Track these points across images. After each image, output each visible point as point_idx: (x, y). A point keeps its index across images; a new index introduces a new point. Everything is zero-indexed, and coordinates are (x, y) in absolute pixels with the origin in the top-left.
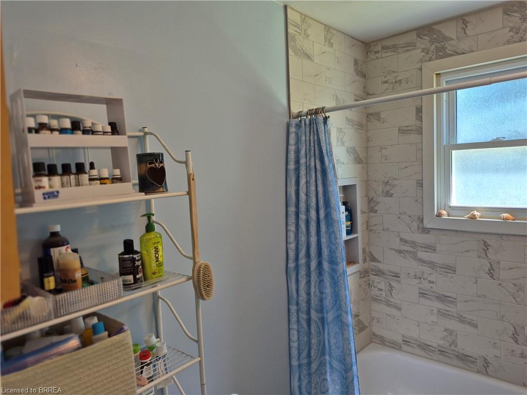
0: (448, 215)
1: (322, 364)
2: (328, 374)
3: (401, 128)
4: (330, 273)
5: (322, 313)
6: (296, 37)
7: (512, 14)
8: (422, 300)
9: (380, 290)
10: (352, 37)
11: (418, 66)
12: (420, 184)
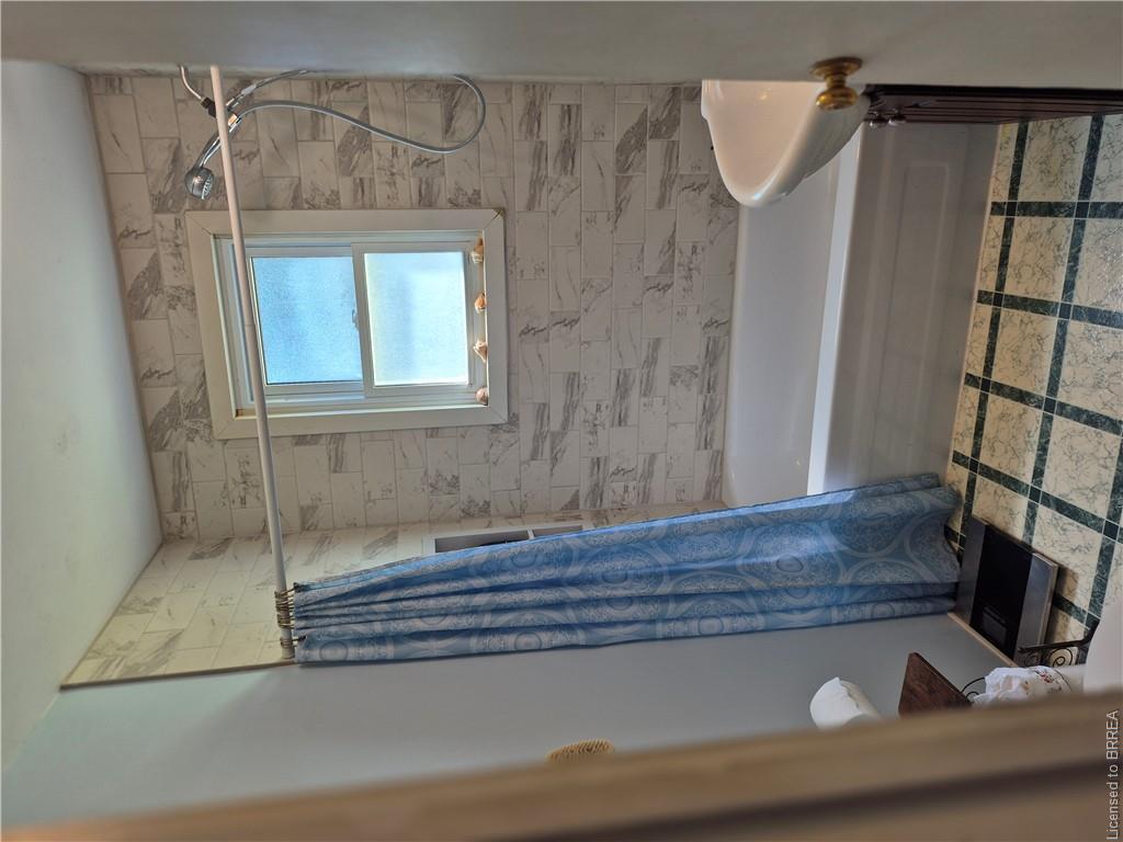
0: (485, 386)
1: (752, 571)
2: (767, 560)
3: (332, 467)
4: (587, 564)
5: (662, 576)
6: (130, 664)
7: (146, 305)
8: (630, 421)
9: (626, 489)
10: (147, 566)
11: (218, 446)
12: (433, 432)
